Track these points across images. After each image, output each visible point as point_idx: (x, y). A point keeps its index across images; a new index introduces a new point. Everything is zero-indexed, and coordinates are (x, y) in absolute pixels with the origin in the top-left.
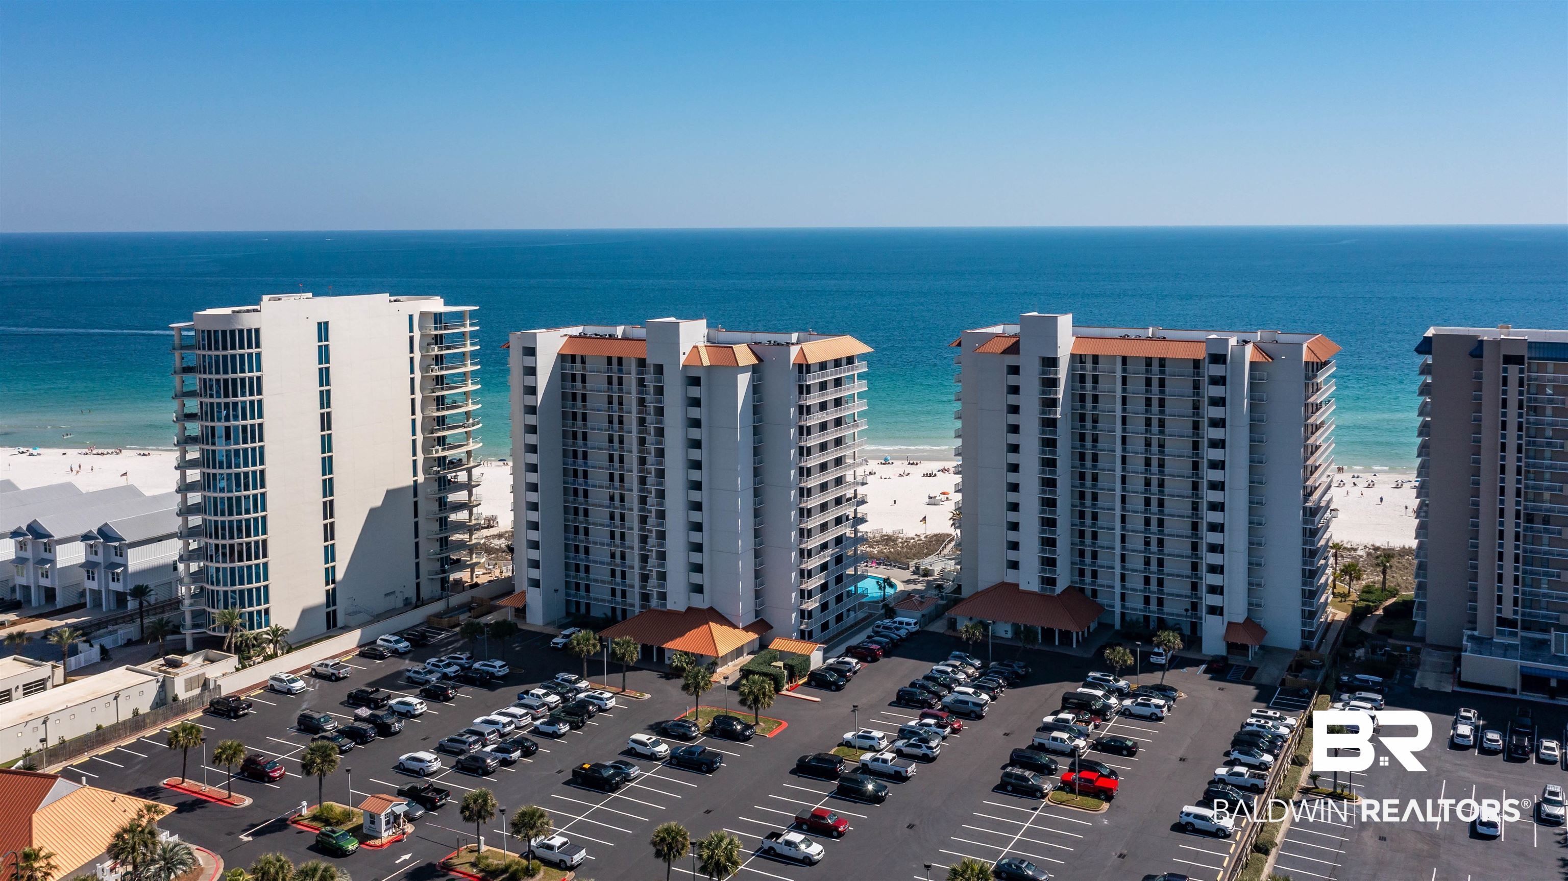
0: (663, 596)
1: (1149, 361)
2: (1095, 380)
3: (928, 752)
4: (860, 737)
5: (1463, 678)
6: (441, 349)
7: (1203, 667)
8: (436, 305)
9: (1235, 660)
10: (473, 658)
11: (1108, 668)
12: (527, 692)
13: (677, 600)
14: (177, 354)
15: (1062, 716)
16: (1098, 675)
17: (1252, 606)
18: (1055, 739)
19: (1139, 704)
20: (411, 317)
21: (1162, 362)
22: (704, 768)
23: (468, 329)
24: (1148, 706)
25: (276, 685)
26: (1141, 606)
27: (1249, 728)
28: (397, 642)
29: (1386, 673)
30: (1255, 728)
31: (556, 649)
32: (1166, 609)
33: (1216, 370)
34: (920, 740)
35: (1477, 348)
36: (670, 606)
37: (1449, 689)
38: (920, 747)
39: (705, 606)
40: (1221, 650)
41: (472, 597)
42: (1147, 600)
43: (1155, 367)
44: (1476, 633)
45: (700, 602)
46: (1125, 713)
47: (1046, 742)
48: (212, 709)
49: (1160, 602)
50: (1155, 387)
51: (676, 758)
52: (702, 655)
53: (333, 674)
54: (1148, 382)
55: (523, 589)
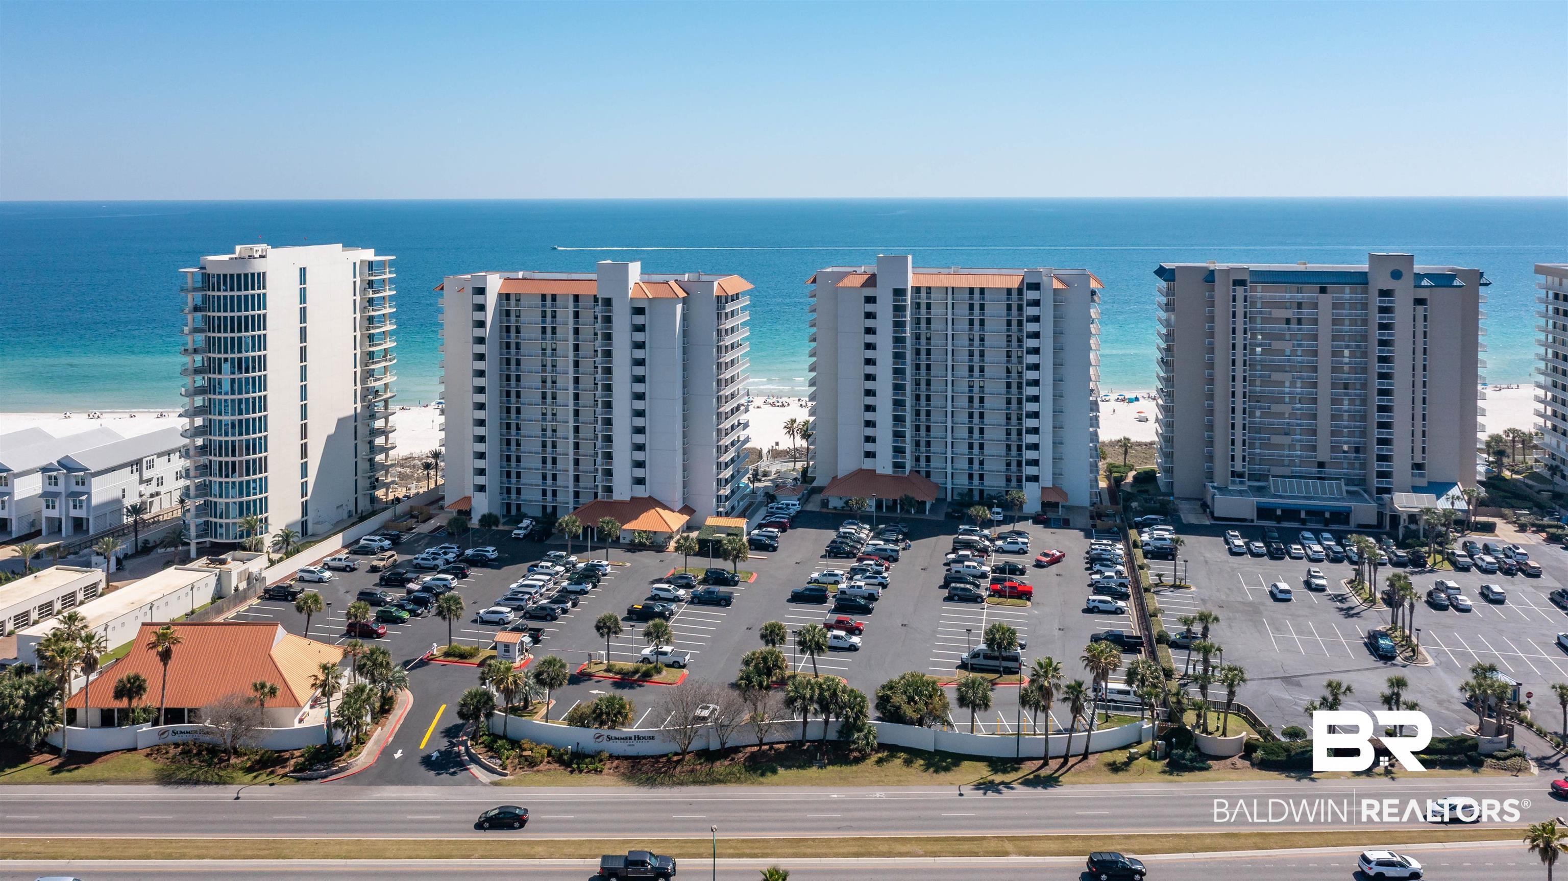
0: (609, 490)
1: (971, 291)
2: (929, 306)
3: (883, 581)
4: (825, 575)
5: (1216, 515)
6: (374, 292)
7: (1030, 521)
8: (369, 255)
9: (1050, 515)
10: (462, 548)
11: (971, 521)
12: (536, 566)
13: (623, 491)
14: (190, 296)
15: (961, 553)
16: (967, 527)
17: (1056, 475)
18: (968, 567)
19: (1009, 543)
20: (355, 264)
21: (982, 291)
22: (723, 603)
23: (388, 276)
24: (1017, 543)
25: (307, 576)
26: (966, 481)
27: (1094, 552)
28: (380, 540)
29: (1165, 514)
30: (1099, 551)
31: (517, 539)
32: (986, 482)
33: (1031, 295)
34: (874, 573)
35: (1210, 276)
36: (616, 496)
37: (1208, 523)
38: (876, 578)
39: (646, 495)
40: (1038, 508)
41: (411, 507)
42: (971, 476)
43: (977, 295)
44: (1215, 484)
45: (641, 492)
46: (1001, 551)
47: (961, 570)
48: (267, 596)
49: (981, 477)
50: (977, 310)
51: (698, 598)
52: (655, 532)
53: (347, 566)
54: (971, 307)
55: (467, 494)
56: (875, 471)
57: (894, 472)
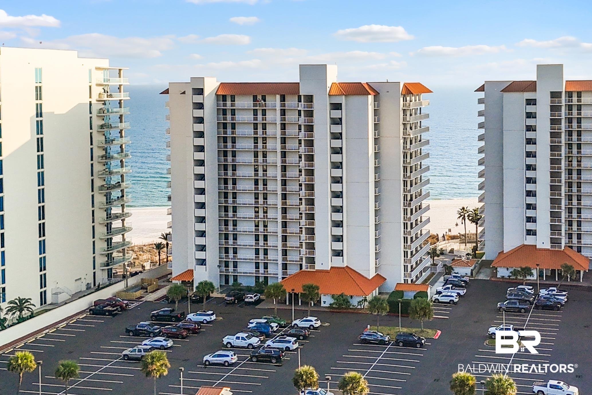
13: (324, 261)
20: (90, 71)
36: (318, 267)
39: (344, 265)
41: (142, 279)
45: (339, 263)
55: (190, 268)
56: (536, 246)
57: (552, 247)
